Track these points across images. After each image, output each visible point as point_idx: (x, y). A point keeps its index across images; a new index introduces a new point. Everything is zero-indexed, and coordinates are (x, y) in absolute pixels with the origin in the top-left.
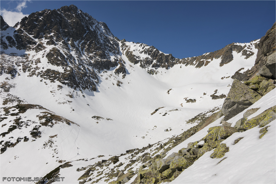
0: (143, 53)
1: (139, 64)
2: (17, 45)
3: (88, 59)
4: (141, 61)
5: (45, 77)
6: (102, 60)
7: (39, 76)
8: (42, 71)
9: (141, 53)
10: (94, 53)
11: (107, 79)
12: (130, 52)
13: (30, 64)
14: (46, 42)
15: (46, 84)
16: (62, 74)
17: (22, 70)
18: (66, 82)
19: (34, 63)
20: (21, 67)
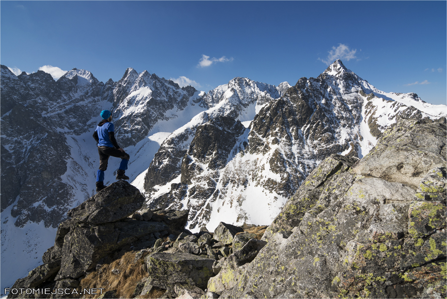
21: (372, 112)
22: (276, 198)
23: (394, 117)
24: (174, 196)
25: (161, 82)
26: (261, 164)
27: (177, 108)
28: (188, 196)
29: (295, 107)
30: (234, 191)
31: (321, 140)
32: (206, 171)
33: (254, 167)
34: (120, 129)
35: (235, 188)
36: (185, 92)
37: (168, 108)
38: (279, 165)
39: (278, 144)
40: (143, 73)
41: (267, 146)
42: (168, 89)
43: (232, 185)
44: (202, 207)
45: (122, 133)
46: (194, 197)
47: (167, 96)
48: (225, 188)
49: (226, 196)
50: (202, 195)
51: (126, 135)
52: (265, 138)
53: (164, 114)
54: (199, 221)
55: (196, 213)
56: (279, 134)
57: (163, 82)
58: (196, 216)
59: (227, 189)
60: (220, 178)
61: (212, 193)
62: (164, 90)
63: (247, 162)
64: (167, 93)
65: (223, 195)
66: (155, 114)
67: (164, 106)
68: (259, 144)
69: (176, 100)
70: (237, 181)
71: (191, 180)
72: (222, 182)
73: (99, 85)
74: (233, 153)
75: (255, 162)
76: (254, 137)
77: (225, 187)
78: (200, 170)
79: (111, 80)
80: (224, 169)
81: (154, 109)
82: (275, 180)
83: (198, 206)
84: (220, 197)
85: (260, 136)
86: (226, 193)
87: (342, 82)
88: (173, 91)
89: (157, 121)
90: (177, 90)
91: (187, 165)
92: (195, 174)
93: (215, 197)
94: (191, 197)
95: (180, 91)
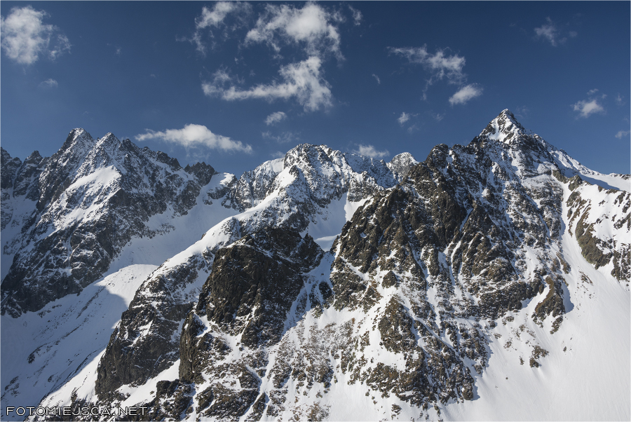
0: (625, 225)
1: (610, 266)
2: (335, 300)
3: (467, 295)
4: (617, 255)
5: (374, 384)
6: (502, 288)
7: (365, 382)
8: (369, 370)
9: (619, 225)
10: (482, 272)
11: (509, 344)
12: (587, 226)
13: (353, 350)
14: (381, 280)
15: (375, 403)
16: (402, 375)
17: (340, 369)
18: (408, 394)
19: (359, 347)
20: (339, 362)
21: (582, 212)
22: (396, 408)
23: (624, 221)
24: (163, 410)
25: (142, 157)
26: (362, 332)
27: (173, 211)
28: (195, 412)
29: (428, 205)
30: (301, 396)
31: (486, 274)
32: (237, 350)
33: (345, 339)
34: (47, 257)
35: (303, 389)
36: (192, 177)
37: (154, 211)
38: (401, 333)
39: (397, 286)
40: (105, 138)
41: (372, 292)
42: (154, 171)
43: (297, 382)
45: (52, 266)
46: (209, 414)
47: (152, 186)
48: (281, 390)
49: (283, 409)
50: (228, 407)
51: (61, 270)
52: (367, 274)
53: (145, 223)
56: (398, 264)
57: (146, 156)
59: (286, 392)
60: (269, 367)
61: (250, 402)
62: (147, 172)
63: (330, 328)
64: (153, 178)
65: (276, 407)
66: (124, 224)
67: (145, 207)
68: (355, 288)
69: (172, 193)
70: (307, 373)
71: (203, 373)
72: (273, 375)
73: (11, 164)
74: (298, 308)
75: (348, 327)
76: (343, 271)
77: (280, 386)
78: (224, 349)
79: (36, 154)
80: (276, 347)
81: (124, 212)
82: (392, 366)
84: (270, 412)
85: (357, 270)
86: (284, 400)
87: (517, 153)
88: (167, 173)
89: (129, 239)
90: (175, 173)
91: (192, 338)
92: (212, 359)
93: (257, 412)
94: (203, 411)
95: (181, 173)
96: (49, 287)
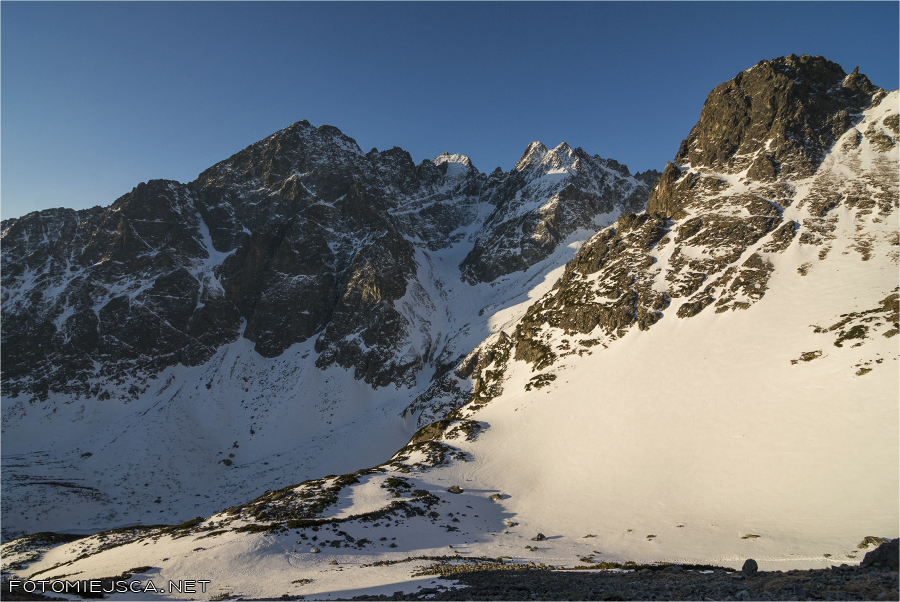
24: (626, 241)
25: (592, 164)
28: (672, 242)
30: (868, 224)
32: (740, 185)
35: (871, 217)
36: (641, 183)
37: (601, 210)
40: (559, 146)
42: (604, 176)
43: (856, 209)
44: (729, 266)
45: (505, 247)
46: (696, 242)
47: (600, 188)
48: (825, 218)
49: (831, 238)
50: (728, 233)
51: (512, 250)
53: (592, 218)
54: (717, 295)
55: (704, 278)
57: (597, 162)
58: (705, 284)
59: (836, 221)
60: (798, 197)
61: (766, 230)
62: (596, 177)
64: (602, 182)
65: (817, 235)
66: (571, 216)
67: (592, 205)
69: (620, 196)
70: (877, 200)
71: (686, 209)
72: (808, 204)
73: (479, 177)
77: (821, 215)
78: (718, 185)
79: (499, 169)
80: (812, 180)
81: (572, 205)
83: (712, 262)
84: (805, 239)
86: (833, 229)
88: (616, 178)
89: (575, 229)
90: (625, 178)
91: (668, 184)
92: (700, 195)
93: (780, 240)
94: (687, 241)
95: (630, 180)
96: (501, 264)
